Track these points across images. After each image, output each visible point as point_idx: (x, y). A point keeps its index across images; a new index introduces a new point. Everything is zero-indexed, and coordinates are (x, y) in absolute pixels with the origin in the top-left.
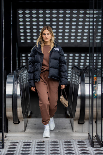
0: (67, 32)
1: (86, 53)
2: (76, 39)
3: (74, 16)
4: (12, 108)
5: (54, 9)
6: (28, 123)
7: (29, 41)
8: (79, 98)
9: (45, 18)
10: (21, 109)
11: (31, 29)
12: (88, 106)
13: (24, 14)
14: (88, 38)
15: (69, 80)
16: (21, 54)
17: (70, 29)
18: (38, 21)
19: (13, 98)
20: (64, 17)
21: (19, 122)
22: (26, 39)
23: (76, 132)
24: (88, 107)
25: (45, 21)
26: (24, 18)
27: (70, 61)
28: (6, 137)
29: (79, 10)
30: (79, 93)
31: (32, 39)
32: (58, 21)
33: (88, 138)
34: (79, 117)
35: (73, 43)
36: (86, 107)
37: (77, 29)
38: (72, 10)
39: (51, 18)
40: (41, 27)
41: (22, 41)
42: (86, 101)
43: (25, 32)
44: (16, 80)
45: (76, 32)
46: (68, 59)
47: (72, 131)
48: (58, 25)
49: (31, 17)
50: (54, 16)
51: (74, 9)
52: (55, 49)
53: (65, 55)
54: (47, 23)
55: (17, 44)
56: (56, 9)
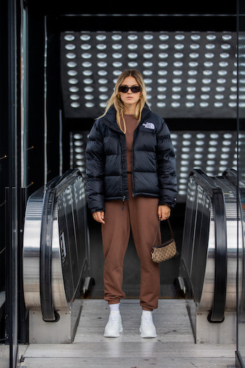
0: (177, 85)
1: (221, 132)
2: (198, 100)
3: (193, 47)
4: (38, 283)
5: (146, 32)
6: (82, 315)
7: (89, 105)
8: (210, 257)
9: (125, 51)
10: (62, 285)
11: (95, 77)
12: (232, 279)
13: (78, 42)
14: (224, 99)
15: (181, 193)
16: (71, 134)
17: (185, 77)
18: (110, 60)
19: (41, 257)
20: (171, 51)
21: (57, 318)
22: (82, 101)
23: (202, 343)
24: (235, 281)
25: (125, 60)
26: (78, 51)
27: (185, 150)
28: (22, 360)
29: (204, 33)
30: (211, 245)
31: (96, 101)
32: (156, 60)
33: (234, 363)
34: (210, 305)
35: (191, 108)
36: (228, 281)
37: (199, 77)
38: (188, 33)
39: (140, 52)
40: (116, 73)
41: (74, 105)
42: (228, 266)
43: (81, 85)
44: (48, 211)
45: (199, 85)
46: (180, 146)
47: (193, 341)
48: (155, 69)
49: (94, 51)
50: (147, 47)
51: (193, 32)
52: (144, 125)
53: (173, 136)
54: (131, 65)
55: (60, 111)
56: (151, 32)
